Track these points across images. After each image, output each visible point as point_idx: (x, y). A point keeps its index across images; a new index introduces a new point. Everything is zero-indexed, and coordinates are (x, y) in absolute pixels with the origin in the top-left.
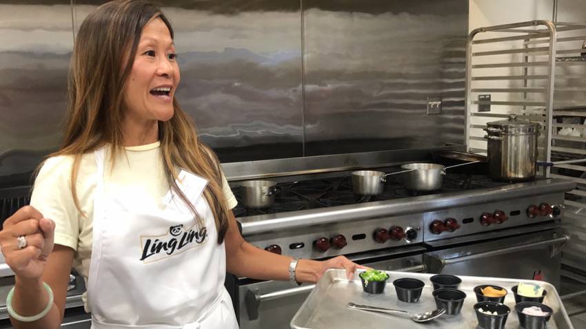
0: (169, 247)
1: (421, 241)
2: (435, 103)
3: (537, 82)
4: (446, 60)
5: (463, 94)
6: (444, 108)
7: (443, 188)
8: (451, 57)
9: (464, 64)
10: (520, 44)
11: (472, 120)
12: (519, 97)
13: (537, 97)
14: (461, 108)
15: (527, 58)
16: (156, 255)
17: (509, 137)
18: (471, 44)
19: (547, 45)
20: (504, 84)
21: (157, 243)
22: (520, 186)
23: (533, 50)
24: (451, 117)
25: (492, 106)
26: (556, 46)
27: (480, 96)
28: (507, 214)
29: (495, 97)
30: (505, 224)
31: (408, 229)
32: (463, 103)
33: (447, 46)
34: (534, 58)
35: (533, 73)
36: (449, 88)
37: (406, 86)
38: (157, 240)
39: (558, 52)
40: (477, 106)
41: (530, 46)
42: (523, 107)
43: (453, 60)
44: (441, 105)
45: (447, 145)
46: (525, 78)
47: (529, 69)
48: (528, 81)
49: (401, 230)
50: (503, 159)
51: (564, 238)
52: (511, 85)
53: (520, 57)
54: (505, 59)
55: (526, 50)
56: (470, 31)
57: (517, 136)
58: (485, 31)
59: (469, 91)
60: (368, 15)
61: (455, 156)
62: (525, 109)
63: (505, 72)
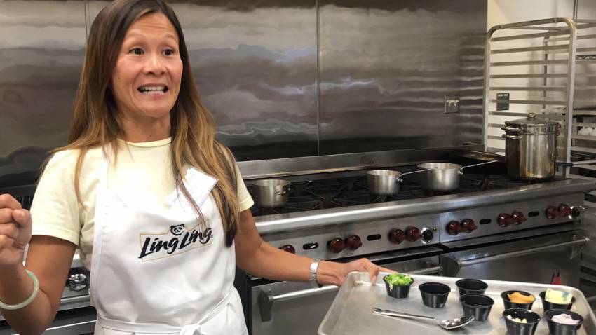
0: (170, 246)
1: (437, 242)
2: (452, 101)
3: (557, 80)
4: (464, 57)
5: (481, 93)
6: (462, 107)
7: (460, 188)
8: (468, 55)
9: (482, 62)
10: (540, 42)
11: (490, 119)
12: (538, 96)
13: (557, 96)
14: (479, 107)
15: (546, 55)
16: (155, 254)
17: (528, 136)
18: (489, 41)
19: (567, 42)
20: (523, 82)
21: (157, 242)
22: (539, 186)
23: (553, 47)
24: (469, 116)
25: (511, 105)
26: (576, 44)
27: (498, 94)
28: (526, 215)
29: (514, 95)
30: (523, 226)
31: (424, 229)
32: (481, 102)
33: (465, 43)
34: (554, 56)
35: (553, 71)
36: (466, 86)
37: (423, 84)
38: (157, 239)
39: (578, 50)
40: (495, 104)
41: (550, 44)
42: (542, 106)
43: (472, 57)
44: (459, 104)
45: (465, 144)
46: (544, 76)
47: (549, 67)
48: (548, 79)
49: (417, 230)
50: (521, 159)
51: (584, 240)
52: (531, 83)
53: (540, 55)
54: (524, 56)
55: (546, 48)
56: (489, 28)
57: (535, 135)
58: (503, 29)
59: (487, 89)
60: (384, 12)
61: (473, 155)
62: (544, 108)
63: (524, 70)
